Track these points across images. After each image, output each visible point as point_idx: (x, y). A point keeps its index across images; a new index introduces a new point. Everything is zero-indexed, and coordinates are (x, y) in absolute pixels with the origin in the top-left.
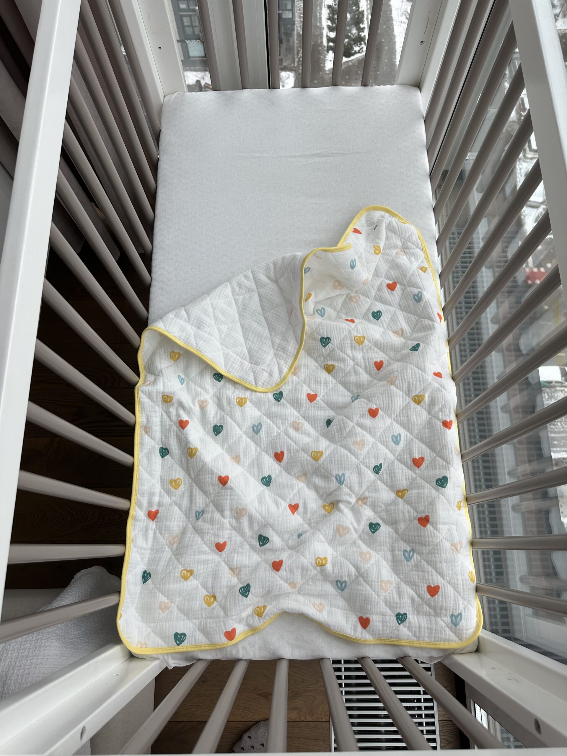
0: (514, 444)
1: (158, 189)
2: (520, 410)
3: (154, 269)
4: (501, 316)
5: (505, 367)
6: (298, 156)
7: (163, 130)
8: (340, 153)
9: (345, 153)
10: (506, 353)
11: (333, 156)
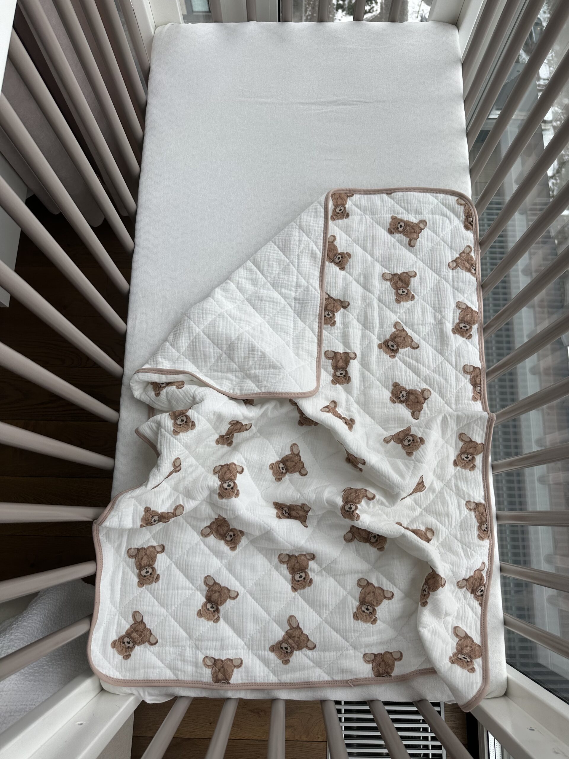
0: (543, 410)
1: (145, 138)
2: (552, 371)
3: (138, 233)
4: (533, 268)
5: (536, 325)
6: (312, 103)
7: (153, 67)
8: (361, 102)
9: (368, 101)
10: (538, 309)
11: (353, 105)
